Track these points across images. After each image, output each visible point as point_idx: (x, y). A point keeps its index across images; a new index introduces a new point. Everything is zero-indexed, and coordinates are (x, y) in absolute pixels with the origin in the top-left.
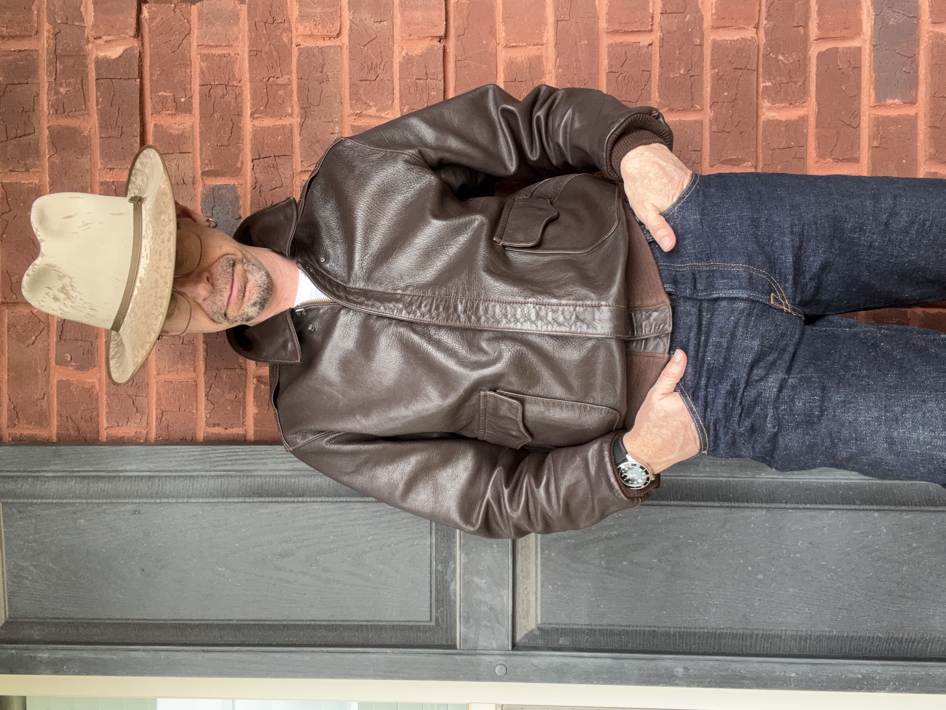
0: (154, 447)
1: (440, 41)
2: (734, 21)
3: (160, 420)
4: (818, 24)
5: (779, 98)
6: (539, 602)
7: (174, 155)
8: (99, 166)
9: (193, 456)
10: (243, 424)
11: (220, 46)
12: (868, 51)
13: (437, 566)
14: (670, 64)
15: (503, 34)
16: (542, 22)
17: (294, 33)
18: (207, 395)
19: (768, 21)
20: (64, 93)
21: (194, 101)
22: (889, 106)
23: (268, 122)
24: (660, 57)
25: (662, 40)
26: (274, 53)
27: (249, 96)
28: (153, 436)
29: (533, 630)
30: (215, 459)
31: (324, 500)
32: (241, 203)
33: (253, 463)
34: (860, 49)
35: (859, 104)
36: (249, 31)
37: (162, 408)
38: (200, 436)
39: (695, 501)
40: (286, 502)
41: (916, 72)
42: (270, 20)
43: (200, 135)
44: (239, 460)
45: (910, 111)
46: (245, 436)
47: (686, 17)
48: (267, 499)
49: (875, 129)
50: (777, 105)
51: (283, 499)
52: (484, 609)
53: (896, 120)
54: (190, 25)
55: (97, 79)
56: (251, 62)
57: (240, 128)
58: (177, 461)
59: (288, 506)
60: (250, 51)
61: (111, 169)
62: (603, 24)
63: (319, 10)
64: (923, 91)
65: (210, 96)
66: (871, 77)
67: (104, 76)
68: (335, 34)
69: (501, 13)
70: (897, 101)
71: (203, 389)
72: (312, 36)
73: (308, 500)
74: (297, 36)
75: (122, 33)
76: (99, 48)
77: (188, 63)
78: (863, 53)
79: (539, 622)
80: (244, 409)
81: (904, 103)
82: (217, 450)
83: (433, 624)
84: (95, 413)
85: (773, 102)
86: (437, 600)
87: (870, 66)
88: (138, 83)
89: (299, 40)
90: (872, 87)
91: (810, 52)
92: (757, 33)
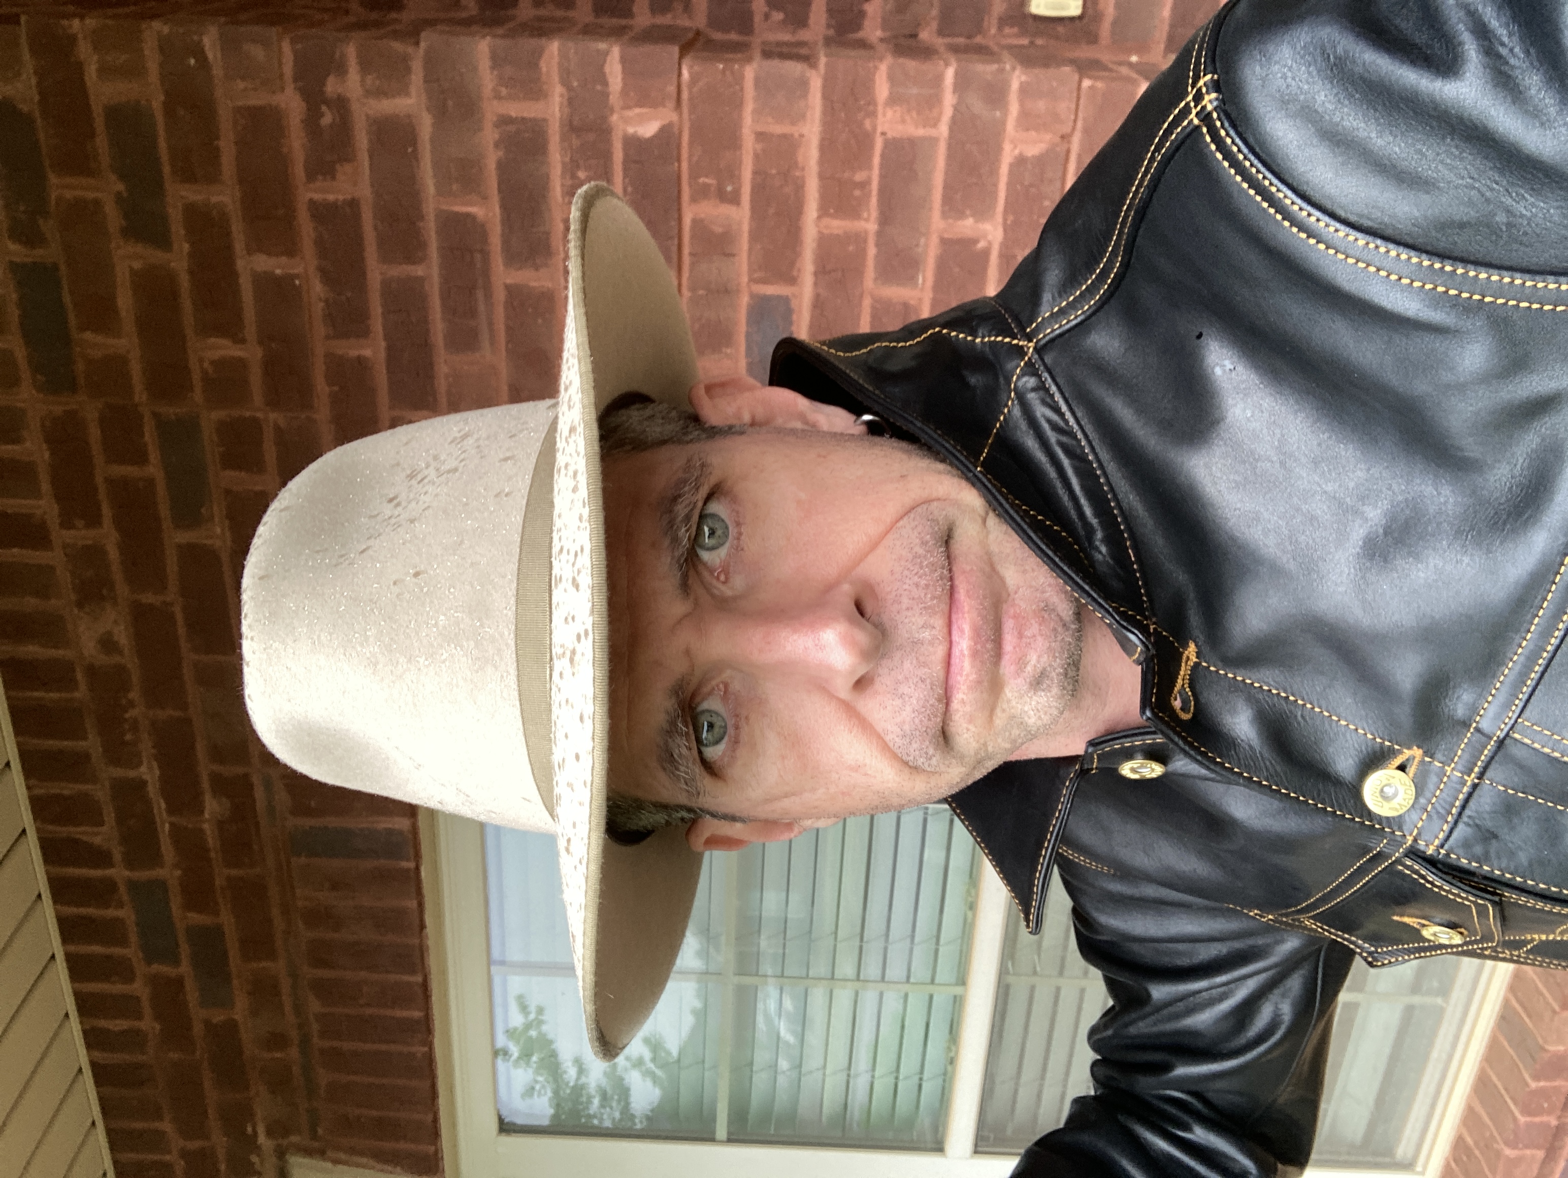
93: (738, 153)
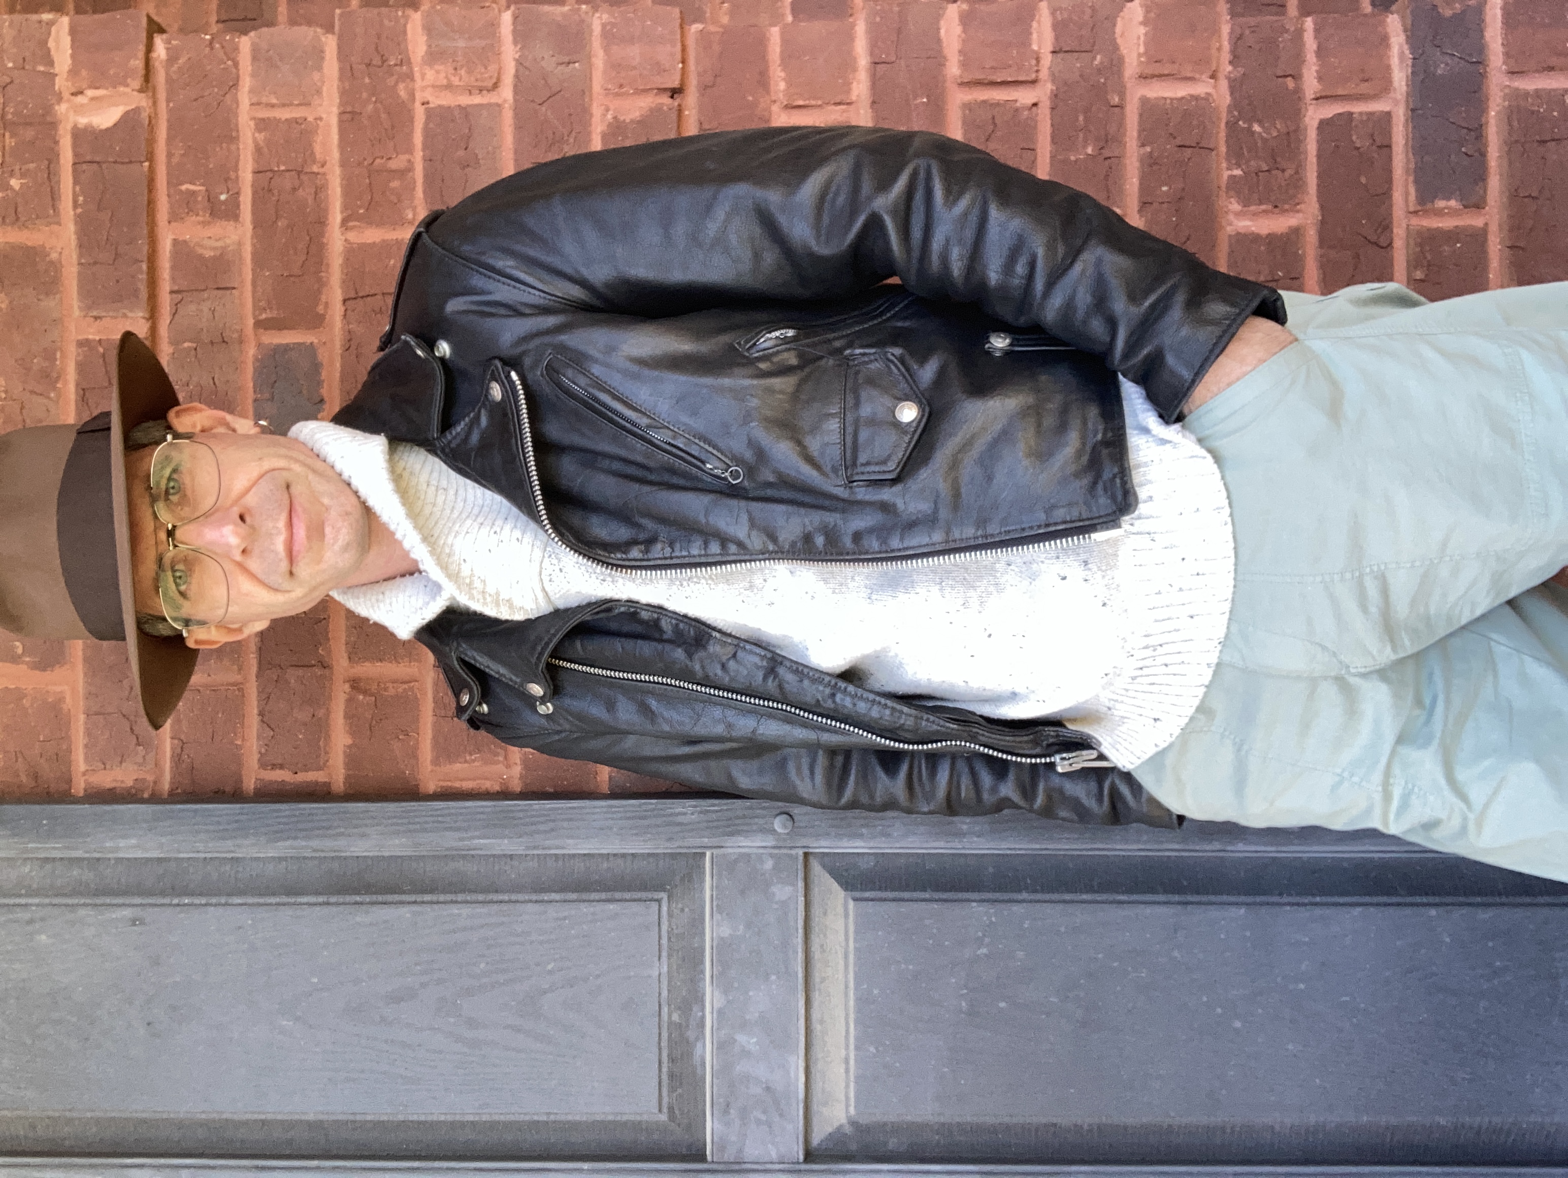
0: (168, 807)
1: (672, 97)
2: (1176, 66)
3: (177, 759)
4: (1317, 71)
5: (1256, 196)
6: (852, 1078)
7: (206, 295)
8: (77, 313)
9: (237, 821)
10: (325, 764)
11: (291, 104)
12: (1402, 119)
13: (670, 1016)
14: (1070, 138)
15: (782, 85)
16: (848, 65)
17: (419, 83)
18: (261, 714)
19: (1235, 67)
20: (17, 187)
21: (241, 199)
22: (1439, 213)
23: (372, 235)
24: (1052, 125)
25: (1055, 96)
26: (383, 116)
27: (339, 190)
28: (166, 785)
29: (841, 1126)
30: (275, 828)
31: (469, 898)
32: (324, 374)
33: (342, 834)
34: (1389, 114)
35: (1391, 206)
36: (341, 79)
37: (183, 737)
38: (249, 785)
39: (1123, 893)
40: (402, 903)
41: (1483, 154)
42: (377, 61)
43: (252, 259)
44: (318, 829)
45: (1476, 221)
46: (327, 785)
47: (1094, 58)
48: (367, 899)
49: (1418, 249)
50: (1253, 208)
51: (396, 898)
52: (756, 1090)
53: (1452, 236)
54: (238, 70)
55: (74, 164)
56: (342, 132)
57: (322, 247)
58: (207, 831)
59: (405, 912)
60: (342, 113)
61: (96, 318)
62: (953, 69)
63: (461, 44)
64: (1495, 185)
65: (270, 190)
66: (1408, 160)
67: (88, 158)
68: (490, 84)
69: (778, 50)
70: (1453, 203)
71: (256, 703)
72: (449, 87)
73: (442, 898)
74: (424, 89)
75: (120, 84)
76: (79, 110)
77: (234, 134)
78: (1394, 120)
79: (852, 1111)
80: (328, 737)
81: (1465, 207)
82: (279, 811)
83: (664, 1117)
84: (64, 747)
85: (1246, 203)
86: (671, 1076)
87: (1406, 144)
88: (146, 169)
89: (428, 95)
90: (1411, 179)
91: (1307, 119)
92: (1215, 87)
93: (233, 147)
